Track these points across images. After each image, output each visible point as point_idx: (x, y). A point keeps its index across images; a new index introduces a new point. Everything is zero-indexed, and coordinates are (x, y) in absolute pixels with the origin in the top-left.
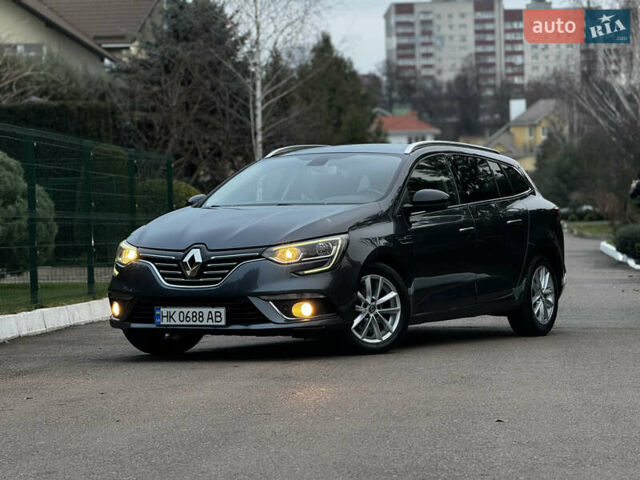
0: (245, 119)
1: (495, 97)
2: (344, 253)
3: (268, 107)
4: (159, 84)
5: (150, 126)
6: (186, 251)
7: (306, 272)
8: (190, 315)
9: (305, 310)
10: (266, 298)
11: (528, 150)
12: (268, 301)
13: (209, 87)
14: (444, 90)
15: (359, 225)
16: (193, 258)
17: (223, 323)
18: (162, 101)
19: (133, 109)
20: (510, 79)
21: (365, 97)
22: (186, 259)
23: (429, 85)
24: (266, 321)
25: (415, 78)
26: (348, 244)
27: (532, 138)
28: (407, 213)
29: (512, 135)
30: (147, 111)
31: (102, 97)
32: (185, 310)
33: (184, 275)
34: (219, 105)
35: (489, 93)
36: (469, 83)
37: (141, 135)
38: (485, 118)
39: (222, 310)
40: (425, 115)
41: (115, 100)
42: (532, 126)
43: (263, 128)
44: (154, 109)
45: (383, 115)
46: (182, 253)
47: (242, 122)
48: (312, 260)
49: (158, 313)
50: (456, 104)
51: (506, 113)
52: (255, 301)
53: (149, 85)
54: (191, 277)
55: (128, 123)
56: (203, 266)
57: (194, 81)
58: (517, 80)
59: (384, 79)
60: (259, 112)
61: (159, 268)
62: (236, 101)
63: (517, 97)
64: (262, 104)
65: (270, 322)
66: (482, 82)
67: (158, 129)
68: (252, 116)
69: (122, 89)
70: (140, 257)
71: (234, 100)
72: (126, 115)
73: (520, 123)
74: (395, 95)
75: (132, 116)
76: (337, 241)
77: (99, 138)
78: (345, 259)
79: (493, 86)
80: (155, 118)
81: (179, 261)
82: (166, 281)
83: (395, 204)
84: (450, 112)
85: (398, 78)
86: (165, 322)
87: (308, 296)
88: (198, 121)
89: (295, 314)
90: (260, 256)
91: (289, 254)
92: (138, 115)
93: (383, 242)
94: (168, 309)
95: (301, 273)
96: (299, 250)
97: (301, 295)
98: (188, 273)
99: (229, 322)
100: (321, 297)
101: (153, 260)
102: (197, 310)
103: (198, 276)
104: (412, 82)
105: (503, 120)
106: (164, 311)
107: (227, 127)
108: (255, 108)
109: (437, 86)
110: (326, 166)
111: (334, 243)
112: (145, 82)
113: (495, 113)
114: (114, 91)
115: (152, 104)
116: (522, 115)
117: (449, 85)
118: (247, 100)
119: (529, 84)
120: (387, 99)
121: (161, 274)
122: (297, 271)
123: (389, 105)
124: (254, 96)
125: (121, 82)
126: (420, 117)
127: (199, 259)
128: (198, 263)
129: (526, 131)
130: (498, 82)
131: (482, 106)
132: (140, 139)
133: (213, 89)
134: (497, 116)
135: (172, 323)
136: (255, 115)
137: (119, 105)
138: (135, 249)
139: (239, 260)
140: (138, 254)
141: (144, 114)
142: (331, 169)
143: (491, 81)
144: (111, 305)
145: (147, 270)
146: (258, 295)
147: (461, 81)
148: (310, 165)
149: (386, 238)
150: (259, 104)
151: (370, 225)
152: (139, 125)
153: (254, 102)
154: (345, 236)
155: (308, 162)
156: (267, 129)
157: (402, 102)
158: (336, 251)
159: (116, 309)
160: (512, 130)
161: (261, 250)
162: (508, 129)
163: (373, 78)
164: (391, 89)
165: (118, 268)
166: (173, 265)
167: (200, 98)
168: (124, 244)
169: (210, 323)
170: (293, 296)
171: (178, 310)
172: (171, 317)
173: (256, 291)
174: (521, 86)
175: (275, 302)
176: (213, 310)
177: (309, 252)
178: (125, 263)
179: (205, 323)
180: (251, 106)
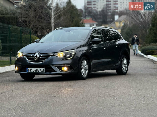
0: (50, 20)
1: (111, 15)
2: (75, 54)
3: (55, 17)
4: (28, 11)
5: (26, 21)
6: (35, 54)
7: (65, 59)
8: (36, 70)
9: (65, 69)
10: (55, 66)
11: (119, 28)
12: (56, 66)
13: (41, 12)
14: (99, 13)
15: (78, 47)
16: (36, 55)
17: (44, 72)
18: (29, 15)
19: (22, 17)
20: (115, 10)
21: (79, 15)
22: (35, 56)
23: (95, 12)
24: (55, 71)
25: (91, 10)
26: (76, 52)
27: (120, 25)
28: (91, 44)
29: (115, 24)
30: (25, 18)
31: (14, 14)
32: (34, 69)
33: (34, 60)
34: (43, 16)
35: (110, 14)
36: (105, 11)
37: (24, 24)
38: (108, 20)
39: (44, 69)
40: (94, 19)
41: (17, 15)
42: (120, 22)
43: (54, 22)
44: (27, 17)
45: (84, 19)
46: (34, 54)
47: (49, 21)
48: (67, 56)
49: (27, 69)
50: (102, 16)
51: (114, 19)
52: (52, 67)
53: (26, 11)
54: (36, 60)
55: (20, 21)
56: (39, 58)
57: (37, 11)
58: (116, 11)
59: (84, 10)
60: (53, 18)
61: (28, 58)
62: (47, 16)
63: (117, 15)
64: (54, 16)
65: (56, 72)
66: (108, 11)
67: (28, 22)
68: (51, 19)
69: (19, 12)
70: (23, 55)
71: (47, 15)
72: (20, 19)
73: (117, 21)
74: (86, 14)
75: (21, 19)
76: (73, 51)
77: (13, 25)
78: (75, 56)
79: (110, 12)
80: (27, 20)
81: (33, 56)
82: (30, 61)
83: (88, 42)
84: (100, 18)
85: (87, 10)
86: (29, 72)
87: (66, 65)
88: (38, 20)
89: (62, 70)
90: (54, 55)
91: (61, 55)
92: (23, 19)
93: (85, 52)
94: (30, 69)
95: (64, 59)
96: (64, 54)
97: (64, 65)
98: (35, 59)
99: (46, 72)
100: (69, 65)
101: (26, 56)
102: (38, 69)
103: (38, 60)
104: (91, 11)
105: (113, 20)
106: (29, 69)
107: (45, 22)
108: (52, 17)
109: (97, 12)
110: (70, 32)
111: (72, 52)
112: (25, 11)
113: (111, 19)
114: (17, 13)
115: (26, 16)
116: (118, 19)
117: (100, 12)
118: (50, 15)
119: (119, 12)
120: (84, 15)
121: (28, 60)
122: (63, 59)
123: (85, 17)
124: (52, 14)
125: (19, 11)
126: (93, 20)
127: (38, 56)
128: (38, 57)
129: (119, 23)
130: (112, 11)
131: (108, 17)
132: (23, 24)
133: (42, 12)
134: (112, 19)
135: (31, 72)
136: (52, 19)
137: (18, 16)
138: (22, 53)
139: (48, 56)
140: (22, 54)
141: (24, 18)
142: (71, 33)
143: (110, 11)
144: (16, 67)
145: (25, 58)
146: (53, 65)
147: (103, 11)
148: (66, 32)
149: (86, 50)
150: (53, 16)
151: (81, 47)
152: (23, 21)
153: (52, 16)
154: (75, 50)
155: (66, 31)
156: (55, 22)
157: (88, 16)
158: (73, 54)
159: (17, 68)
160: (115, 23)
161: (54, 54)
162: (114, 23)
163: (81, 10)
164: (85, 13)
165: (17, 58)
166: (31, 57)
167: (38, 15)
168: (19, 52)
169: (41, 72)
170: (62, 65)
171: (33, 69)
172: (31, 70)
173: (53, 64)
174: (117, 12)
175: (57, 67)
176: (42, 69)
177: (66, 54)
178: (19, 57)
179: (39, 72)
180: (51, 17)
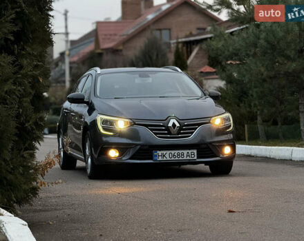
8: (176, 154)
12: (215, 146)
17: (195, 158)
22: (170, 125)
32: (173, 152)
33: (170, 133)
39: (195, 151)
46: (165, 122)
49: (155, 154)
52: (210, 146)
56: (181, 128)
61: (151, 130)
81: (165, 126)
82: (158, 136)
86: (160, 158)
90: (209, 122)
94: (162, 152)
102: (180, 152)
121: (154, 133)
127: (178, 125)
128: (178, 127)
135: (165, 159)
139: (199, 125)
161: (209, 119)
166: (162, 128)
169: (188, 158)
171: (168, 152)
172: (164, 156)
176: (190, 151)
179: (185, 158)
